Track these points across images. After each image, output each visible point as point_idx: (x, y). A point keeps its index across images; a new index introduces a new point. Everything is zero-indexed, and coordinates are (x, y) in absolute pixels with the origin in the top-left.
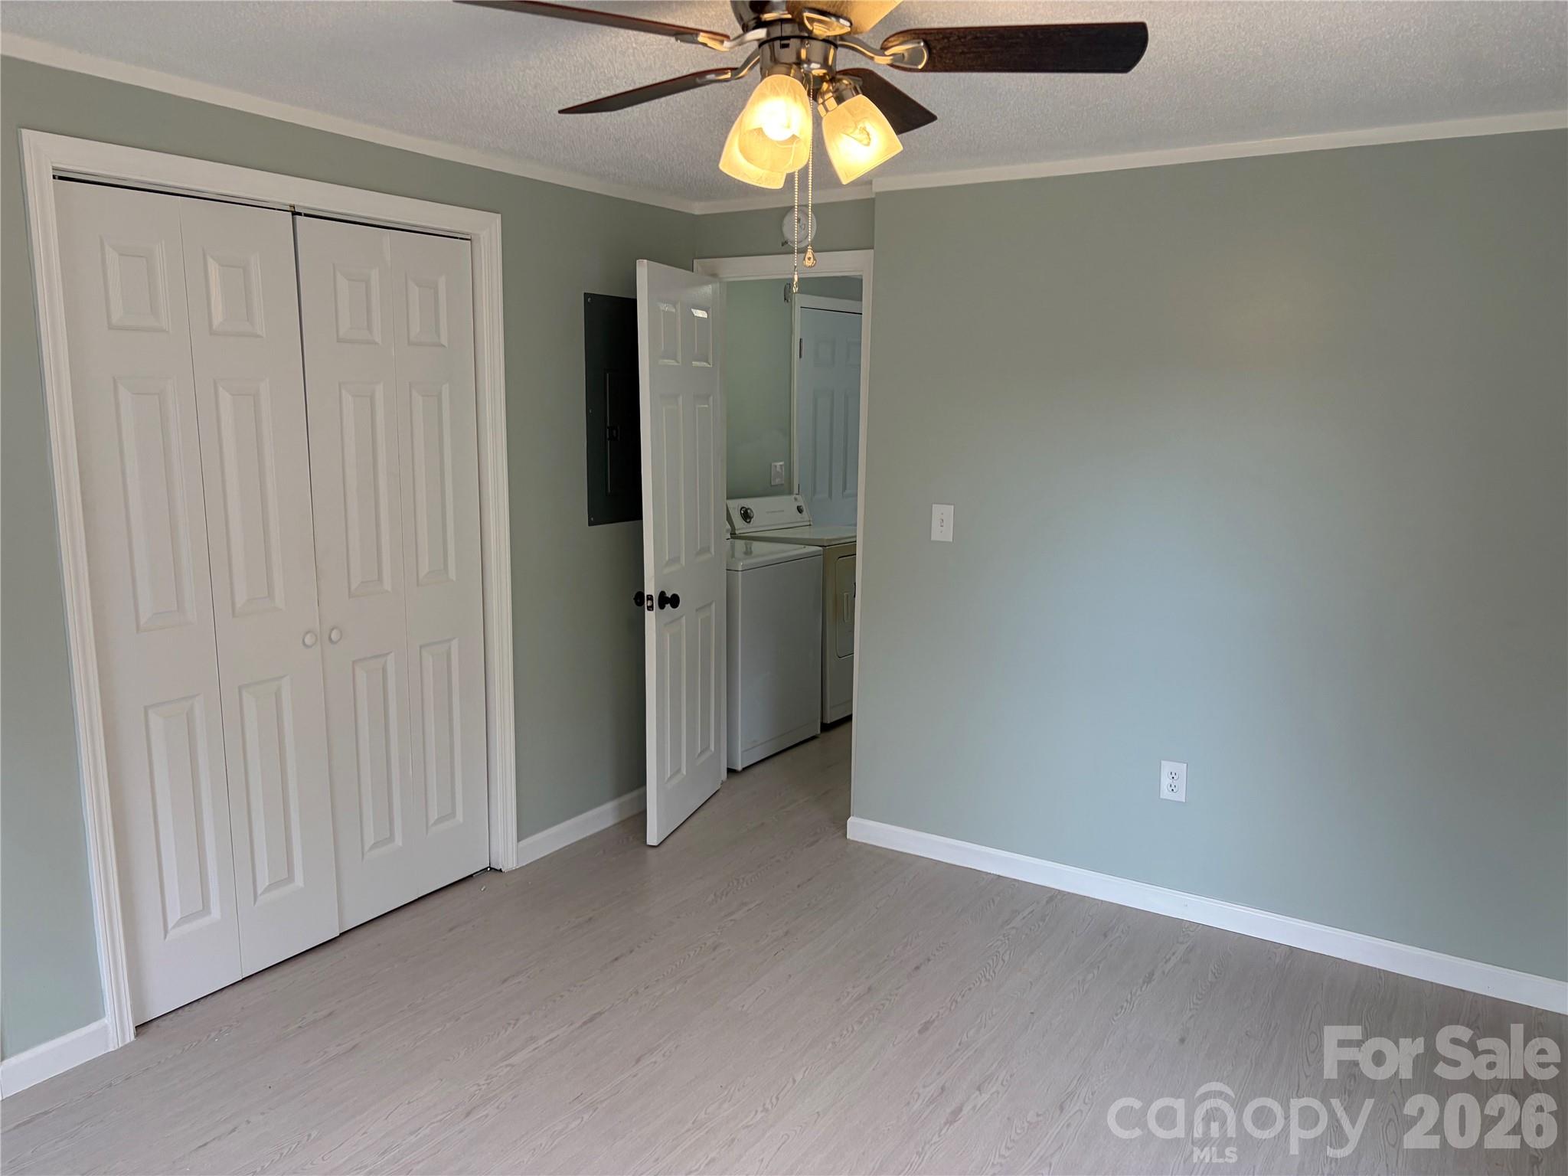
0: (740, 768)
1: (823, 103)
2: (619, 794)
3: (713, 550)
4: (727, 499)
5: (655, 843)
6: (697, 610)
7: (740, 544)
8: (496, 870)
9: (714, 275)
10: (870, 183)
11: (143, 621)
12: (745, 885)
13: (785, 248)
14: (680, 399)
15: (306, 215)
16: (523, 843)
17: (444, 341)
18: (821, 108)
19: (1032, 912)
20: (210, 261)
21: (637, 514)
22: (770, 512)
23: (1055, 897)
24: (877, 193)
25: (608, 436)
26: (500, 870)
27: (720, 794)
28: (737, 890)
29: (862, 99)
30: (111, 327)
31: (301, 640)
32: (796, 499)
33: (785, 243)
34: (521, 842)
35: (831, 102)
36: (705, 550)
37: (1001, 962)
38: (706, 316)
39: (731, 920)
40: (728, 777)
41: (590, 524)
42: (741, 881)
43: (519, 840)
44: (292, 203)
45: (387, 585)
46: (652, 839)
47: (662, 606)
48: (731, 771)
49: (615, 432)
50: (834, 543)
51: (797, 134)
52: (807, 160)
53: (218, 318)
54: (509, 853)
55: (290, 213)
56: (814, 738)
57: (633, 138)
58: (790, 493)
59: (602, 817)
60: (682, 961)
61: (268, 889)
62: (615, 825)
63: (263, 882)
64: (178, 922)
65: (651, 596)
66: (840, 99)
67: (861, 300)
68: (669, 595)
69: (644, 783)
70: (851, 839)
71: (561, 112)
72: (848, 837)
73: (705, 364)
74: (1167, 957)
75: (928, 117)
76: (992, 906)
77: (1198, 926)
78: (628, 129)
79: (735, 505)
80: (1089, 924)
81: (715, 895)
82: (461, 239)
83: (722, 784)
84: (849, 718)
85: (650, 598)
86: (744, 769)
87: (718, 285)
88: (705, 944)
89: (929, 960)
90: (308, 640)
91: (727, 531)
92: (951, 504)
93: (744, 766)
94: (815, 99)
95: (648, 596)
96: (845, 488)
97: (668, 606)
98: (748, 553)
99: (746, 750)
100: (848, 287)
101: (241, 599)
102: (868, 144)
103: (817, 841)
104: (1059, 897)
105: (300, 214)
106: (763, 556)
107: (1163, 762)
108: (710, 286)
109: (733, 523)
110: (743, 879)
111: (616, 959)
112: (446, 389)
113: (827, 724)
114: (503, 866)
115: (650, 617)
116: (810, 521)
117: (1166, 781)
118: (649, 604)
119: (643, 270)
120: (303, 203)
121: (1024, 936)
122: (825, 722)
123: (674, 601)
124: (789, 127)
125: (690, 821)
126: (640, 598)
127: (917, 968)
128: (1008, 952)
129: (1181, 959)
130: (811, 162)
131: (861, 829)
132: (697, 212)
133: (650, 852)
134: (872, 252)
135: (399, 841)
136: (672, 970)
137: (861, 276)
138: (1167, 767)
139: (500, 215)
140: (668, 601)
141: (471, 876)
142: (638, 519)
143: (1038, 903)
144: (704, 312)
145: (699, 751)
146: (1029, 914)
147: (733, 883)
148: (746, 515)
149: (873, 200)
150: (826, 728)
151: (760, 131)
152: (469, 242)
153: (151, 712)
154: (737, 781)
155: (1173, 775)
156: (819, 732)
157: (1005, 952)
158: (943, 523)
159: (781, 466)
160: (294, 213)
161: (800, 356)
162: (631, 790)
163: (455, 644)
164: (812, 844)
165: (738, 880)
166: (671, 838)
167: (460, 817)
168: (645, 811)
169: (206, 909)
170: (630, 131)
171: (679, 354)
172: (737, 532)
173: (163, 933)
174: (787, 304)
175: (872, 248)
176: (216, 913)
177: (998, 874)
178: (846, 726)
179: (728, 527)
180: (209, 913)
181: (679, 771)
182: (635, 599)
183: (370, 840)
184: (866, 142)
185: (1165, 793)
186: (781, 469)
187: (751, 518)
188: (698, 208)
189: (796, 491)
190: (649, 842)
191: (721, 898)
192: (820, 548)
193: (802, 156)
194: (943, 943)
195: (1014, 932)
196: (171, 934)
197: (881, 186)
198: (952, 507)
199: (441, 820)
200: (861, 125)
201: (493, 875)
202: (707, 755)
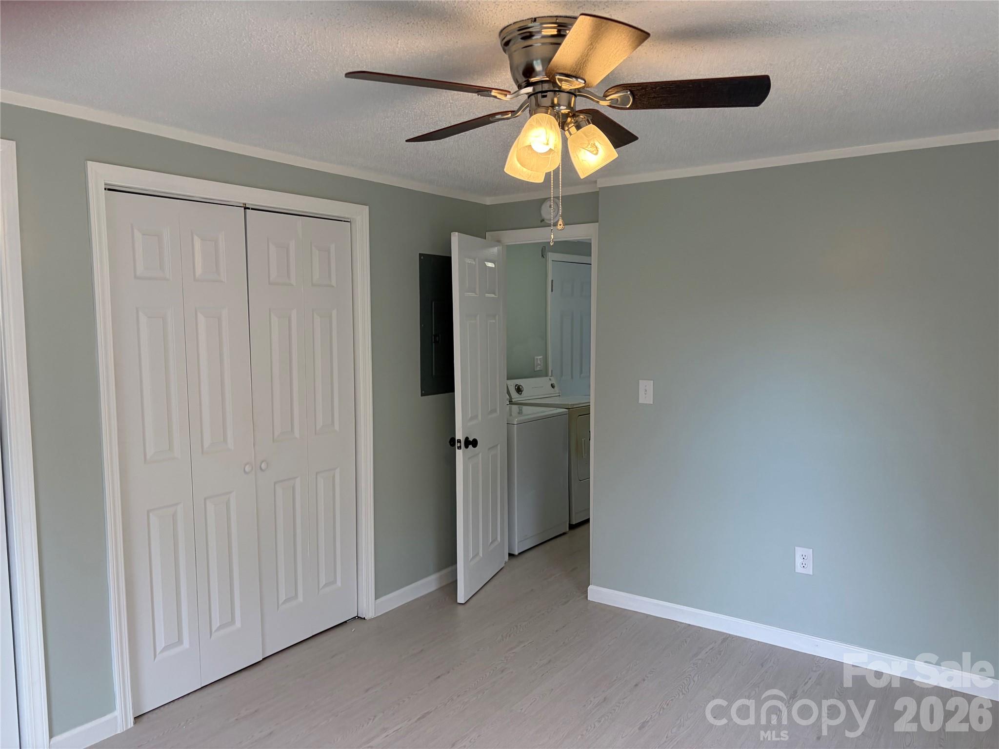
0: (516, 553)
1: (568, 130)
2: (439, 569)
3: (498, 411)
4: (507, 379)
5: (463, 602)
6: (489, 449)
7: (515, 408)
8: (361, 618)
9: (499, 241)
10: (596, 182)
11: (148, 457)
12: (521, 630)
13: (543, 223)
14: (478, 318)
15: (252, 209)
16: (379, 601)
17: (334, 283)
18: (567, 133)
19: (712, 649)
20: (196, 238)
21: (452, 389)
22: (534, 387)
23: (727, 638)
24: (600, 188)
25: (433, 341)
26: (364, 618)
27: (504, 570)
28: (516, 633)
29: (592, 126)
30: (136, 277)
31: (243, 469)
32: (550, 379)
33: (543, 220)
34: (378, 600)
35: (573, 129)
36: (494, 411)
37: (692, 683)
38: (494, 266)
39: (513, 653)
40: (509, 559)
41: (422, 395)
42: (519, 627)
43: (376, 599)
44: (245, 202)
45: (297, 434)
46: (461, 599)
47: (466, 447)
48: (511, 555)
49: (437, 338)
50: (575, 406)
51: (553, 148)
52: (559, 164)
53: (199, 271)
54: (370, 607)
55: (243, 208)
56: (564, 534)
57: (449, 158)
58: (547, 375)
59: (428, 584)
60: (481, 679)
61: (218, 629)
62: (435, 590)
63: (216, 624)
64: (164, 648)
65: (460, 440)
66: (578, 127)
67: (591, 256)
68: (471, 439)
69: (454, 562)
70: (591, 600)
71: (407, 141)
72: (588, 599)
73: (493, 295)
74: (806, 681)
75: (633, 138)
76: (685, 644)
77: (825, 660)
78: (446, 153)
79: (512, 384)
80: (751, 657)
81: (502, 636)
82: (344, 221)
83: (505, 563)
84: (588, 521)
85: (459, 441)
86: (520, 554)
87: (501, 247)
88: (496, 668)
89: (644, 680)
90: (247, 469)
91: (507, 399)
92: (652, 380)
93: (520, 552)
94: (563, 128)
95: (458, 440)
96: (581, 372)
97: (470, 446)
98: (520, 412)
99: (521, 541)
100: (582, 248)
101: (206, 445)
102: (597, 154)
103: (568, 601)
104: (729, 639)
105: (249, 208)
106: (530, 414)
107: (796, 548)
108: (496, 248)
109: (510, 394)
110: (520, 626)
111: (439, 677)
112: (334, 313)
113: (573, 525)
114: (366, 616)
115: (459, 454)
116: (559, 393)
117: (799, 561)
118: (459, 445)
119: (455, 238)
120: (250, 202)
121: (707, 665)
122: (571, 523)
123: (474, 443)
124: (548, 144)
125: (485, 587)
126: (453, 442)
127: (636, 685)
128: (697, 675)
129: (815, 682)
130: (560, 166)
131: (597, 593)
132: (488, 203)
133: (460, 607)
134: (597, 224)
135: (301, 599)
136: (475, 684)
137: (590, 239)
138: (799, 551)
139: (368, 207)
140: (471, 443)
141: (346, 622)
142: (452, 392)
143: (715, 643)
144: (493, 264)
145: (491, 541)
146: (710, 650)
147: (514, 629)
148: (519, 390)
149: (597, 192)
150: (572, 527)
151: (530, 146)
152: (349, 223)
153: (151, 514)
154: (515, 561)
155: (804, 556)
156: (568, 530)
157: (695, 675)
158: (646, 393)
159: (540, 358)
160: (246, 208)
161: (552, 291)
162: (446, 566)
163: (338, 471)
164: (566, 603)
165: (517, 626)
166: (474, 598)
167: (339, 583)
168: (456, 581)
169: (180, 641)
170: (448, 153)
171: (477, 290)
172: (513, 400)
173: (153, 657)
174: (544, 259)
175: (597, 222)
176: (186, 644)
177: (688, 623)
178: (587, 525)
179: (508, 397)
180: (182, 643)
181: (478, 554)
182: (450, 442)
183: (283, 598)
184: (595, 152)
185: (799, 569)
186: (541, 361)
187: (522, 391)
188: (488, 201)
189: (550, 374)
190: (459, 601)
191: (506, 638)
192: (567, 410)
193: (556, 162)
194: (653, 669)
195: (700, 662)
196: (159, 657)
197: (602, 183)
198: (652, 381)
199: (326, 585)
200: (592, 142)
201: (360, 621)
202: (496, 543)
